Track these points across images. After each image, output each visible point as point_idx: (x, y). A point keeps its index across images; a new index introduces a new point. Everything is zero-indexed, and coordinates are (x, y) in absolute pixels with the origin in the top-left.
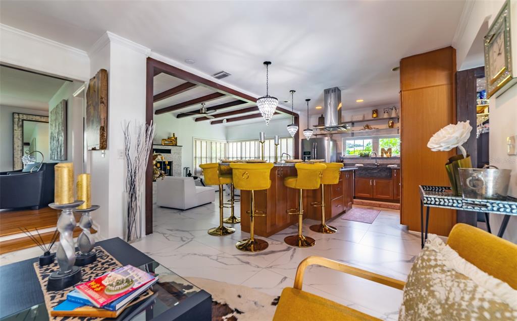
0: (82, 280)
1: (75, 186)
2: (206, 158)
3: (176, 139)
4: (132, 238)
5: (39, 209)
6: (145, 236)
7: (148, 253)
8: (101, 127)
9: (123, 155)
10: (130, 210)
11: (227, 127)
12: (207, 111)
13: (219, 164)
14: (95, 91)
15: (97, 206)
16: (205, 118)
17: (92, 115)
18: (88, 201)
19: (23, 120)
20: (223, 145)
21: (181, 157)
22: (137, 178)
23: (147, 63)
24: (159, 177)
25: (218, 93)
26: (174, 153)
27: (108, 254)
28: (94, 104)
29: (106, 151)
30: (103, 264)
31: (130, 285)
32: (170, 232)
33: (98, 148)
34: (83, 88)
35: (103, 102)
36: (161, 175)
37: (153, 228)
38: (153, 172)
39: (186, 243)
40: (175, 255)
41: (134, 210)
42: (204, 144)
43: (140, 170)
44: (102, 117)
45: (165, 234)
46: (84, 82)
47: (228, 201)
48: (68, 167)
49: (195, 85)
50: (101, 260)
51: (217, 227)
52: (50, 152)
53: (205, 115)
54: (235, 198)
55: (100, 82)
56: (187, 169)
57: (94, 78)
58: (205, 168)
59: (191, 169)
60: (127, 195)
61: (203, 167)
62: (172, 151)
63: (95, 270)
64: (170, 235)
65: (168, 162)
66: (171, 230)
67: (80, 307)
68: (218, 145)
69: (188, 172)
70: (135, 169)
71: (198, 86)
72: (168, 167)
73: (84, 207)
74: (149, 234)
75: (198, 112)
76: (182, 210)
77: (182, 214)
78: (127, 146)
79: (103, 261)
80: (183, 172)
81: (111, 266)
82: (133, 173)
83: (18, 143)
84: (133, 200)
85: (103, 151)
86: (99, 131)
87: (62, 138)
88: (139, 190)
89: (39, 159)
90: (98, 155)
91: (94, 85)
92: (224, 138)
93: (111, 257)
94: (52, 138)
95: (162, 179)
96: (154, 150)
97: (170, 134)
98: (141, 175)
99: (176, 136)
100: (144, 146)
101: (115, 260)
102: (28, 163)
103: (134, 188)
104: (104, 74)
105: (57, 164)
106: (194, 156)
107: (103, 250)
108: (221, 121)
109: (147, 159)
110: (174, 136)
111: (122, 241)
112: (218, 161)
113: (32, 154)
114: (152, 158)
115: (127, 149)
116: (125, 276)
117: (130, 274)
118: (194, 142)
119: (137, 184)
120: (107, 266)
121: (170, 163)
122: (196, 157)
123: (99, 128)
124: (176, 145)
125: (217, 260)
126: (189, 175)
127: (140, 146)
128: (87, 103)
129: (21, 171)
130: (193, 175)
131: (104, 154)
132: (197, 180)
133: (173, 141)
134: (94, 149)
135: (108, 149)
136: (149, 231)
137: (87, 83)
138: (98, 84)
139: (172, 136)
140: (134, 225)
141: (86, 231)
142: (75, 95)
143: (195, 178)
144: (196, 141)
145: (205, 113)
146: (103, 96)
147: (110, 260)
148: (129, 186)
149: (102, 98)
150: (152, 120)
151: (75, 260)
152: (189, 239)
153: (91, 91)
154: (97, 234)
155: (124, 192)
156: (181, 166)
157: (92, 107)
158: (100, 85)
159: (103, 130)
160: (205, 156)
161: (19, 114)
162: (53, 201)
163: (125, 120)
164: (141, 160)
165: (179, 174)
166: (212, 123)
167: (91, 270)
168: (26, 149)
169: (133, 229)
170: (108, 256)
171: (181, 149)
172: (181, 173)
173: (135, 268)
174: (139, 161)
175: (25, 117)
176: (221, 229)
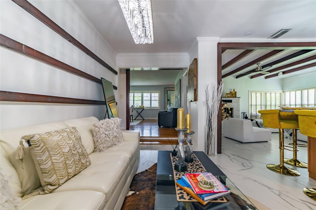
0: (187, 171)
1: (185, 120)
2: (261, 105)
3: (236, 93)
4: (209, 154)
5: (172, 128)
6: (217, 154)
7: (219, 166)
8: (195, 89)
9: (205, 104)
10: (209, 136)
11: (283, 79)
12: (262, 68)
13: (280, 111)
14: (192, 71)
15: (194, 132)
16: (261, 75)
17: (190, 83)
18: (190, 129)
19: (168, 90)
20: (278, 95)
21: (239, 105)
22: (212, 118)
23: (218, 47)
24: (225, 118)
25: (275, 50)
26: (235, 102)
27: (199, 161)
28: (191, 78)
29: (197, 102)
30: (196, 165)
31: (212, 188)
32: (233, 156)
33: (193, 101)
34: (187, 71)
35: (195, 76)
36: (227, 116)
37: (222, 150)
38: (222, 114)
39: (246, 169)
40: (238, 175)
41: (211, 137)
42: (258, 95)
43: (214, 112)
44: (195, 84)
45: (230, 157)
46: (187, 68)
47: (290, 144)
48: (182, 110)
49: (253, 50)
50: (195, 162)
51: (277, 165)
52: (175, 103)
53: (259, 72)
54: (298, 142)
55: (194, 66)
56: (244, 113)
57: (191, 64)
58: (264, 114)
59: (247, 114)
60: (207, 127)
61: (262, 112)
62: (232, 101)
63: (193, 167)
64: (234, 158)
65: (230, 108)
66: (234, 155)
67: (187, 187)
68: (273, 95)
69: (245, 116)
70: (212, 113)
71: (256, 50)
72: (230, 112)
73: (188, 131)
74: (219, 154)
75: (254, 71)
76: (242, 143)
77: (242, 145)
78: (207, 99)
79: (196, 164)
80: (241, 116)
81: (200, 169)
82: (210, 115)
83: (166, 100)
84: (210, 131)
85: (195, 102)
86: (193, 92)
87: (179, 97)
88: (214, 125)
89: (172, 107)
90: (193, 104)
91: (191, 68)
92: (280, 88)
93: (200, 162)
94: (176, 97)
95: (228, 120)
96: (222, 100)
97: (231, 90)
98: (215, 116)
99: (235, 91)
100: (217, 98)
101: (202, 166)
102: (169, 108)
103: (211, 124)
104: (196, 60)
105: (178, 108)
106: (250, 104)
107: (196, 157)
108: (277, 75)
109: (219, 106)
110: (234, 90)
111: (205, 154)
112: (278, 108)
113: (170, 104)
114: (221, 106)
115: (207, 100)
116: (209, 180)
117: (211, 179)
118: (250, 94)
119: (212, 121)
120: (198, 167)
121: (231, 109)
122: (251, 105)
123: (193, 90)
124: (236, 97)
125: (279, 195)
126: (246, 118)
127: (214, 99)
128: (188, 78)
129: (167, 111)
130: (249, 118)
131: (196, 103)
132: (252, 122)
133: (234, 94)
134: (191, 101)
135: (198, 101)
136: (219, 152)
137: (188, 68)
138: (193, 67)
139: (233, 91)
140: (211, 146)
141: (189, 144)
142: (184, 76)
143: (252, 120)
144: (251, 93)
145: (260, 71)
146: (195, 73)
147: (200, 165)
148: (208, 122)
149: (195, 74)
150: (221, 81)
151: (184, 158)
152: (248, 166)
153: (190, 71)
154: (192, 145)
155: (206, 125)
156: (239, 111)
157: (190, 80)
158: (194, 67)
159: (196, 91)
160: (260, 104)
161: (166, 88)
162: (176, 127)
163: (206, 84)
164: (215, 107)
165: (238, 117)
166: (266, 77)
167: (191, 166)
168: (168, 102)
169: (210, 148)
170: (199, 162)
171: (239, 99)
172: (239, 116)
173: (214, 177)
174: (214, 107)
175: (168, 89)
176: (281, 168)
